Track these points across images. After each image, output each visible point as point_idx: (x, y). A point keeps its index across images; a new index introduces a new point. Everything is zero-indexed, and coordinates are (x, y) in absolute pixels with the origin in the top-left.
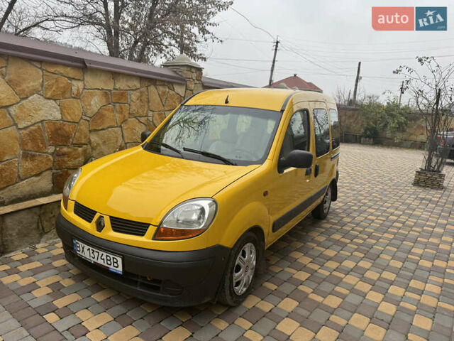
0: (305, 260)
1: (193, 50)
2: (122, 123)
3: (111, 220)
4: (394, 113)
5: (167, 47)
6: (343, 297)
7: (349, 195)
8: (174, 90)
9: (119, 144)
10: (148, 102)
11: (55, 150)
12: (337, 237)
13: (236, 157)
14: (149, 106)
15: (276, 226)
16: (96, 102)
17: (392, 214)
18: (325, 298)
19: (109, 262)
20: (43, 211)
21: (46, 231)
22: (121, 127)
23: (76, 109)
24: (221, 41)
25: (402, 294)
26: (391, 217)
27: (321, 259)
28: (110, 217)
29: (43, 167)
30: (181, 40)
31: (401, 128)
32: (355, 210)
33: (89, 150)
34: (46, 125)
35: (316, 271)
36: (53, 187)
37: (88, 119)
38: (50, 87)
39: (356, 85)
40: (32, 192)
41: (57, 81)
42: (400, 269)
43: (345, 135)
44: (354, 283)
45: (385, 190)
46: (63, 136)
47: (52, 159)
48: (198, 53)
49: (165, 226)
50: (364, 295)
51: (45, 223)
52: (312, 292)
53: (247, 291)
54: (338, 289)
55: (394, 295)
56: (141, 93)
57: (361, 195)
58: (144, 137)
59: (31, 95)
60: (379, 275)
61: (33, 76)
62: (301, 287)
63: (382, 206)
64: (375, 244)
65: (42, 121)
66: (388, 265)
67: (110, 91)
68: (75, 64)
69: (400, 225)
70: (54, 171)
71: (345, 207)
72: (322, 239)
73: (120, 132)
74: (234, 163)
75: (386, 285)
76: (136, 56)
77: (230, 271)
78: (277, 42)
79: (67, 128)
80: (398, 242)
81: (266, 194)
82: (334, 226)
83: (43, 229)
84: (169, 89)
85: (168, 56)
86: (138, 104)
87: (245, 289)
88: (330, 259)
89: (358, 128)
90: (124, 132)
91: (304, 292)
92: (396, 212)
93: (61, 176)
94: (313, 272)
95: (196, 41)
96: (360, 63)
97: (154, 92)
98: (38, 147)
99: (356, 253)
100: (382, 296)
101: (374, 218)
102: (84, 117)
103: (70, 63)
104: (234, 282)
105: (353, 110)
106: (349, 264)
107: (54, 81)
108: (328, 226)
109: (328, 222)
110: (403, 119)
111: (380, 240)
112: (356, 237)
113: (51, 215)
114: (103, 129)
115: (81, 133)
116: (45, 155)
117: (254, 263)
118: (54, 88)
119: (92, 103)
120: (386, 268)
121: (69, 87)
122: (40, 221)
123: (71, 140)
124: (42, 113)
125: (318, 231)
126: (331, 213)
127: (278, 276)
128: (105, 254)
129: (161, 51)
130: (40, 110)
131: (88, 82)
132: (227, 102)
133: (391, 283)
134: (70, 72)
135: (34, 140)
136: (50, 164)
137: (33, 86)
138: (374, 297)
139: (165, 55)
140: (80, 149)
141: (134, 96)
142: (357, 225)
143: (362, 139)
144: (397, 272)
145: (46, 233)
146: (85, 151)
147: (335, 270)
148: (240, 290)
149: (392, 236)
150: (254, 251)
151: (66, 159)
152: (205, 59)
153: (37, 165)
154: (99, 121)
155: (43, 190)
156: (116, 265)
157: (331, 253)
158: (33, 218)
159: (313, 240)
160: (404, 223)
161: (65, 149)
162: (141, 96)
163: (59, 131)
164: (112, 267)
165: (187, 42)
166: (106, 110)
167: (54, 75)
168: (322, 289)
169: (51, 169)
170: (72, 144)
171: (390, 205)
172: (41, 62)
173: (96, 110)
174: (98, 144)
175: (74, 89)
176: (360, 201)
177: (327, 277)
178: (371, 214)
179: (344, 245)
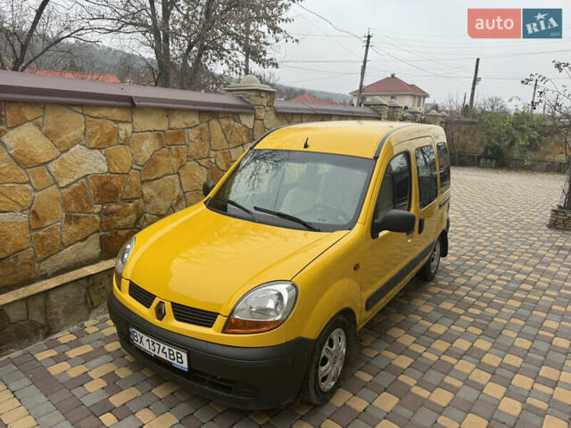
0: (407, 340)
1: (261, 54)
2: (180, 168)
3: (173, 307)
4: (524, 126)
5: (229, 53)
6: (455, 391)
7: (464, 244)
8: (240, 122)
9: (176, 194)
10: (210, 140)
11: (102, 209)
12: (447, 305)
13: (319, 219)
14: (210, 146)
15: (370, 303)
16: (147, 147)
17: (519, 271)
18: (431, 392)
19: (172, 357)
20: (90, 282)
21: (95, 305)
22: (178, 173)
23: (124, 156)
24: (297, 41)
25: (529, 387)
26: (518, 276)
27: (427, 338)
28: (172, 303)
29: (89, 230)
30: (247, 42)
31: (533, 145)
32: (471, 267)
33: (142, 205)
34: (91, 181)
35: (421, 355)
36: (101, 253)
37: (139, 168)
38: (94, 133)
39: (473, 89)
40: (77, 260)
41: (101, 127)
42: (528, 350)
43: (459, 156)
44: (468, 371)
45: (511, 236)
46: (110, 191)
47: (99, 220)
48: (268, 57)
49: (237, 317)
50: (481, 388)
51: (95, 297)
52: (416, 385)
53: (336, 384)
54: (448, 379)
55: (519, 388)
56: (201, 129)
57: (479, 244)
58: (206, 190)
59: (72, 146)
60: (501, 359)
61: (74, 123)
62: (402, 378)
63: (506, 259)
64: (496, 315)
65: (86, 176)
66: (513, 345)
67: (164, 131)
68: (121, 103)
69: (529, 287)
70: (102, 233)
71: (458, 263)
72: (428, 309)
73: (177, 180)
74: (316, 228)
75: (509, 374)
76: (190, 64)
77: (314, 365)
78: (369, 37)
79: (115, 182)
80: (526, 313)
81: (356, 267)
82: (444, 290)
83: (92, 303)
84: (234, 121)
85: (231, 63)
86: (198, 145)
87: (333, 383)
88: (439, 337)
89: (475, 146)
90: (182, 179)
91: (406, 384)
92: (525, 268)
93: (110, 238)
94: (416, 356)
95: (265, 43)
96: (478, 60)
97: (216, 127)
98: (82, 206)
99: (471, 329)
100: (504, 389)
101: (495, 277)
102: (134, 166)
103: (115, 103)
104: (320, 378)
105: (469, 123)
106: (462, 344)
107: (97, 127)
108: (436, 290)
109: (436, 285)
110: (535, 135)
111: (503, 310)
112: (472, 305)
113: (101, 287)
114: (157, 179)
115: (131, 186)
116: (91, 216)
117: (344, 350)
118: (98, 136)
119: (143, 148)
120: (510, 349)
121: (116, 132)
122: (88, 294)
123: (120, 195)
124: (85, 166)
125: (423, 298)
126: (440, 271)
127: (374, 362)
128: (167, 348)
129: (221, 57)
130: (84, 162)
131: (137, 124)
132: (306, 146)
133: (516, 371)
134: (116, 113)
135: (77, 198)
136: (97, 226)
137: (74, 136)
138: (494, 390)
139: (227, 62)
140: (131, 205)
141: (193, 134)
142: (474, 288)
143: (482, 161)
144: (524, 355)
145: (96, 308)
146: (137, 207)
147: (444, 353)
148: (328, 385)
149: (518, 304)
150: (343, 337)
151: (114, 218)
152: (276, 65)
153: (82, 229)
154: (152, 170)
155: (90, 256)
156: (180, 360)
157: (439, 329)
158: (80, 291)
159: (417, 312)
160: (534, 284)
161: (114, 207)
162: (201, 134)
163: (106, 186)
164: (175, 362)
165: (254, 44)
166: (160, 155)
167: (97, 120)
168: (428, 379)
169: (98, 231)
170: (122, 199)
171: (516, 258)
172: (81, 105)
173: (148, 156)
174: (152, 197)
175: (122, 134)
176: (477, 253)
177: (435, 362)
178: (492, 272)
179: (456, 318)
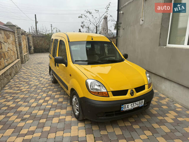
39: (36, 25)
96: (35, 15)
132: (92, 39)
